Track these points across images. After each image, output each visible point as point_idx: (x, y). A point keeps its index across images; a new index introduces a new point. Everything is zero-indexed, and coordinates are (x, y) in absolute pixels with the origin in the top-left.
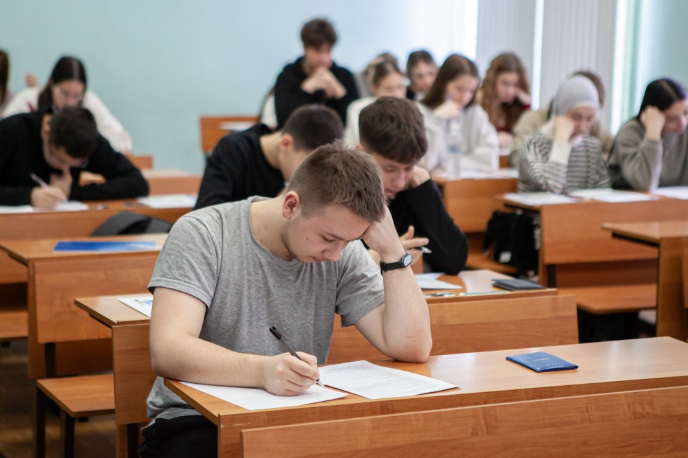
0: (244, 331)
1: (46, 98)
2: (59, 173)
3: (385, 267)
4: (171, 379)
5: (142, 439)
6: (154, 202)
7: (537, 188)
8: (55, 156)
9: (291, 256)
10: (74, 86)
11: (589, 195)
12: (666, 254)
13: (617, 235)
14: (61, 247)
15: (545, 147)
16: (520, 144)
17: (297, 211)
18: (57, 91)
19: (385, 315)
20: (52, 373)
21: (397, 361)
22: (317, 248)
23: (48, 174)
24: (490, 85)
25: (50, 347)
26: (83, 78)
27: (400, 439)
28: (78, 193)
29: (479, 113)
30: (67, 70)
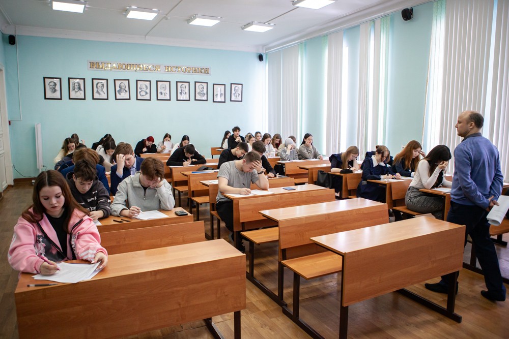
0: (235, 185)
1: (181, 144)
2: (189, 158)
3: (258, 173)
4: (222, 193)
5: (215, 206)
6: (208, 164)
7: (284, 160)
8: (187, 155)
9: (243, 171)
10: (187, 141)
11: (294, 161)
12: (310, 171)
13: (300, 168)
14: (193, 172)
15: (285, 151)
16: (280, 151)
17: (245, 163)
18: (183, 142)
19: (259, 182)
20: (193, 197)
21: (263, 189)
22: (248, 170)
23: (187, 159)
24: (273, 140)
25: (193, 191)
26: (189, 140)
27: (265, 201)
28: (193, 163)
29: (271, 145)
30: (185, 138)
